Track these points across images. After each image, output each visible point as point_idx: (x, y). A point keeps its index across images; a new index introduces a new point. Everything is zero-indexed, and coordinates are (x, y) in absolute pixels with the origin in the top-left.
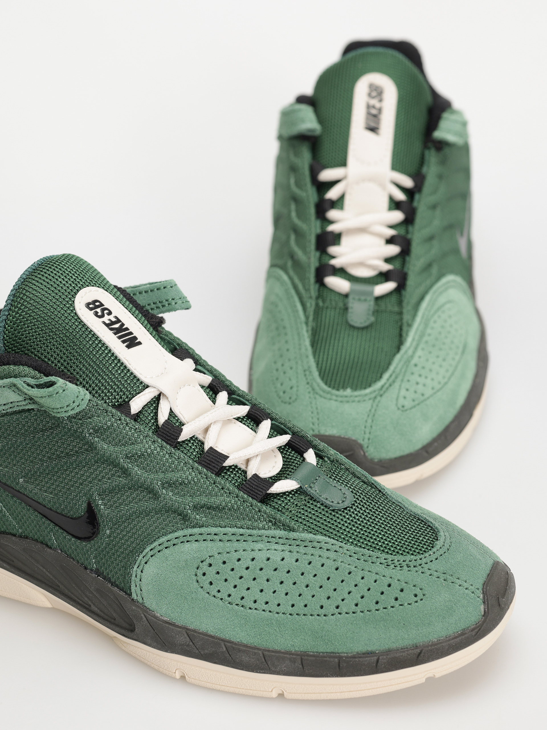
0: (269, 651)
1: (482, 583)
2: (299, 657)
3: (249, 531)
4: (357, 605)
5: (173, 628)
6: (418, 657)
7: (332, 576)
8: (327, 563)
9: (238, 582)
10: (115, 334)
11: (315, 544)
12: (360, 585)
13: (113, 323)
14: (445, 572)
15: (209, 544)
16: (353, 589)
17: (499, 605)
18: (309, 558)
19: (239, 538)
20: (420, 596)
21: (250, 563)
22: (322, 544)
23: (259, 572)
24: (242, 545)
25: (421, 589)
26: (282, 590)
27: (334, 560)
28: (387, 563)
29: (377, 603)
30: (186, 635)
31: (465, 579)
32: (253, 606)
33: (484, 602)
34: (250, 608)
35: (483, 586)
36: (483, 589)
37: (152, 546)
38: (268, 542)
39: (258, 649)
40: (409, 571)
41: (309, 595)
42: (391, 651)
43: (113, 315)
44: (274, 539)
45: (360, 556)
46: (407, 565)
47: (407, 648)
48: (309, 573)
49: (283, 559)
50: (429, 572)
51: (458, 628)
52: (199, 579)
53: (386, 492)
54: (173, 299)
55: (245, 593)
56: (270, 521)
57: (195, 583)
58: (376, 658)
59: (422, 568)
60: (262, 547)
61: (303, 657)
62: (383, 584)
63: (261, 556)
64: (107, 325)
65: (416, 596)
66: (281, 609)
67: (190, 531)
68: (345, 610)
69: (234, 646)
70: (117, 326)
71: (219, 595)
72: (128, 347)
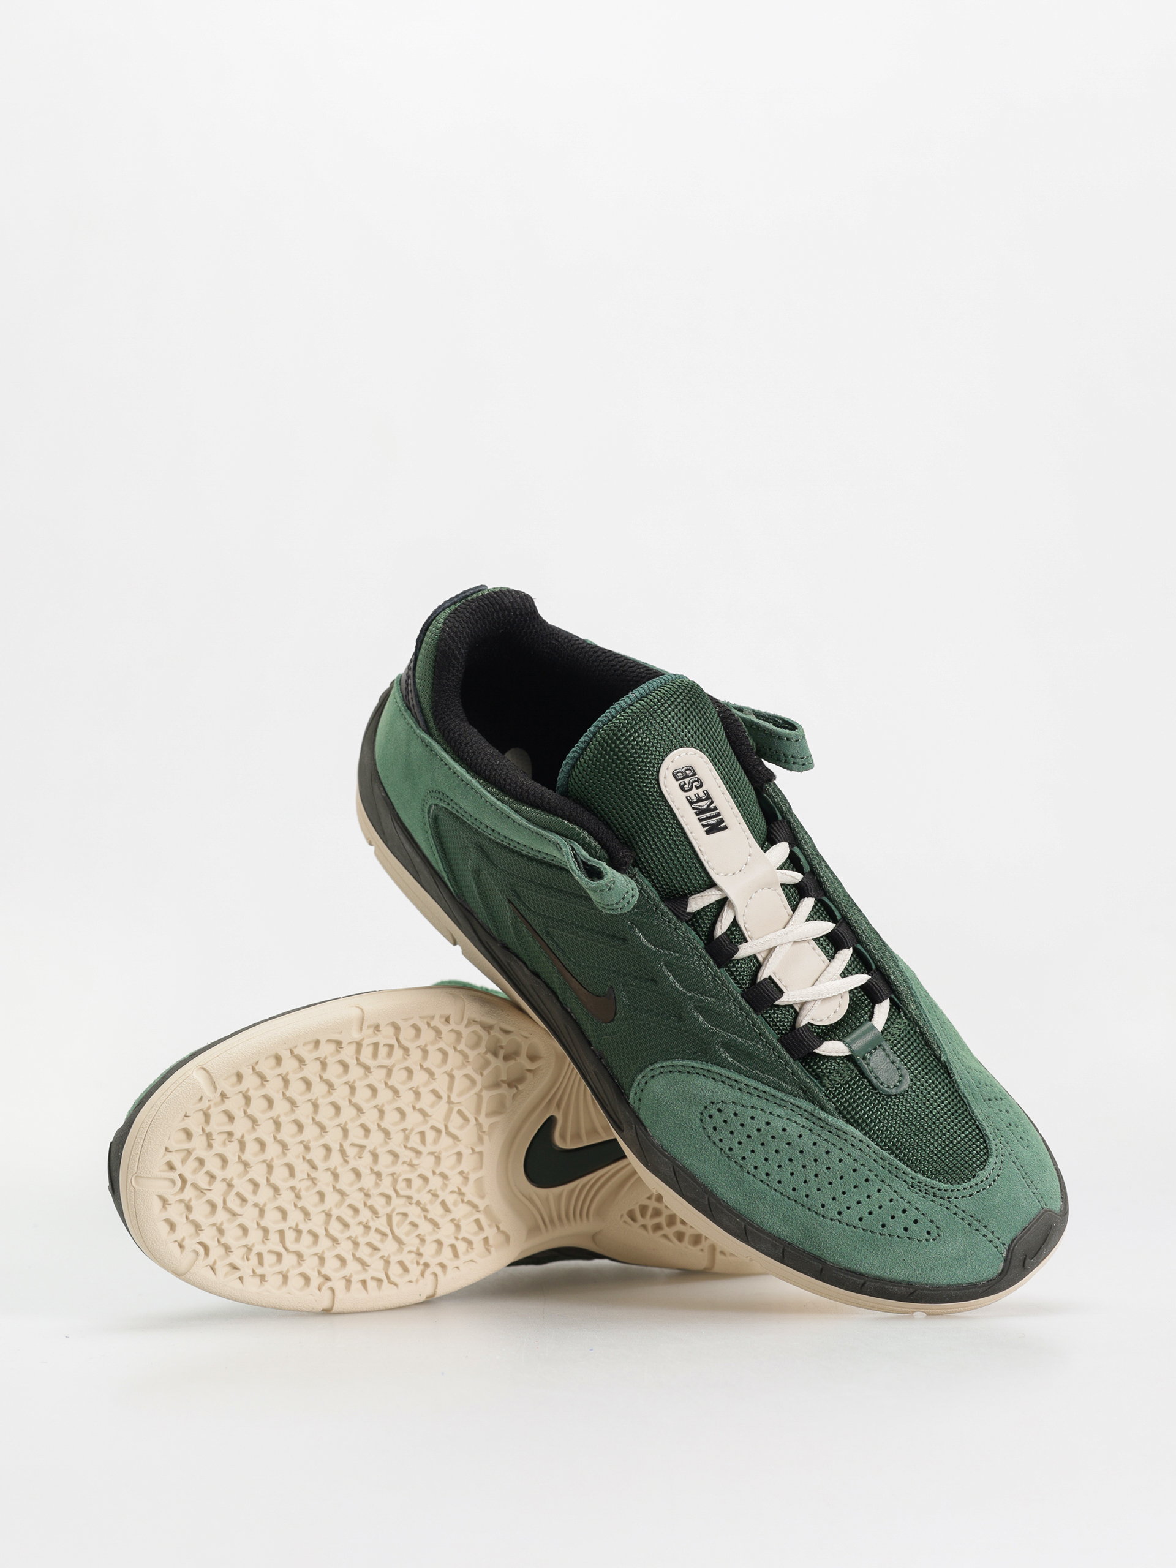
0: (753, 1227)
1: (1011, 1238)
2: (782, 1246)
3: (773, 1091)
4: (861, 1219)
5: (661, 1155)
6: (910, 1295)
7: (846, 1177)
8: (848, 1160)
9: (744, 1139)
10: (697, 814)
11: (841, 1134)
12: (873, 1198)
13: (699, 800)
14: (973, 1215)
15: (726, 1088)
16: (863, 1199)
17: (1024, 1266)
18: (829, 1147)
19: (761, 1094)
20: (934, 1235)
21: (763, 1126)
22: (849, 1137)
23: (770, 1139)
24: (763, 1104)
25: (937, 1228)
26: (788, 1167)
27: (855, 1160)
28: (912, 1183)
29: (883, 1226)
30: (672, 1169)
31: (993, 1230)
32: (752, 1170)
33: (1005, 1260)
34: (748, 1172)
35: (1012, 1243)
36: (1010, 1246)
37: (665, 1064)
38: (791, 1110)
39: (743, 1220)
40: (933, 1201)
41: (815, 1187)
42: (882, 1280)
43: (703, 788)
44: (799, 1110)
45: (886, 1165)
46: (934, 1193)
47: (901, 1283)
48: (823, 1163)
49: (800, 1136)
50: (955, 1210)
51: (964, 1281)
52: (703, 1118)
53: (955, 1079)
54: (793, 757)
55: (748, 1154)
56: (801, 1088)
57: (698, 1121)
58: (863, 1281)
59: (949, 1202)
60: (782, 1114)
61: (786, 1248)
62: (897, 1208)
63: (778, 1124)
64: (691, 803)
65: (929, 1233)
66: (780, 1187)
67: (709, 1067)
68: (846, 1220)
69: (718, 1205)
70: (703, 805)
71: (720, 1144)
72: (708, 832)
